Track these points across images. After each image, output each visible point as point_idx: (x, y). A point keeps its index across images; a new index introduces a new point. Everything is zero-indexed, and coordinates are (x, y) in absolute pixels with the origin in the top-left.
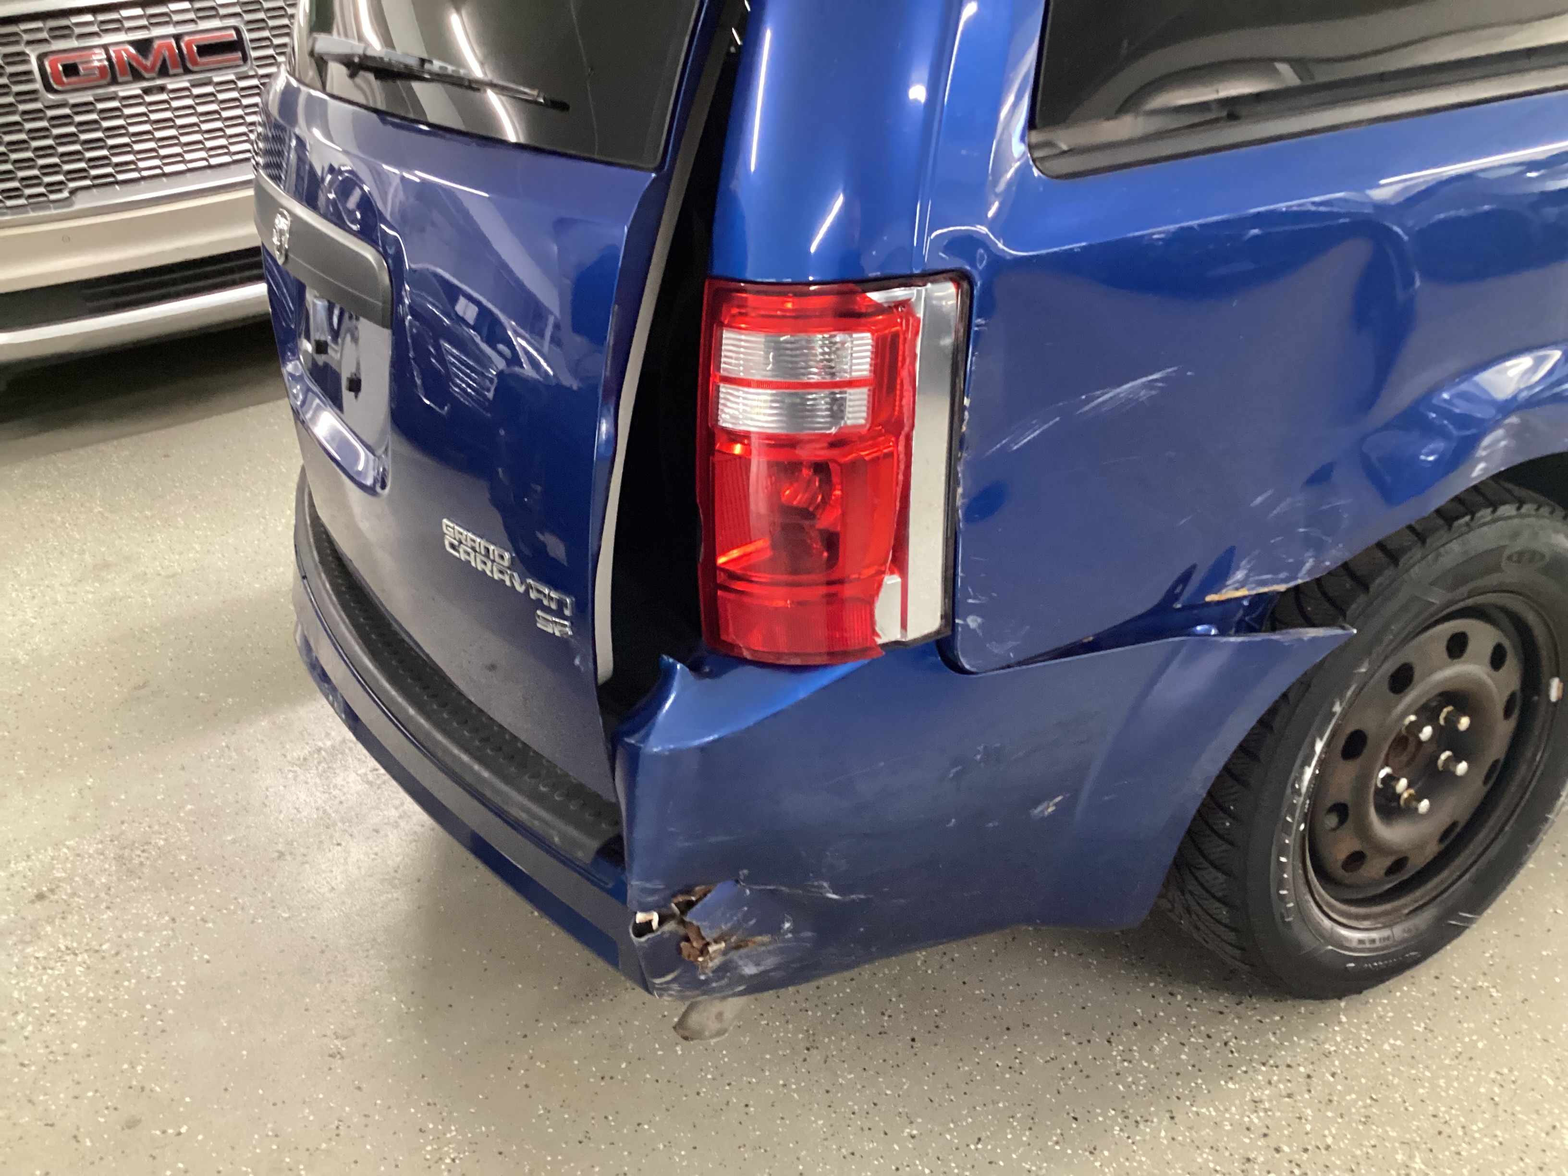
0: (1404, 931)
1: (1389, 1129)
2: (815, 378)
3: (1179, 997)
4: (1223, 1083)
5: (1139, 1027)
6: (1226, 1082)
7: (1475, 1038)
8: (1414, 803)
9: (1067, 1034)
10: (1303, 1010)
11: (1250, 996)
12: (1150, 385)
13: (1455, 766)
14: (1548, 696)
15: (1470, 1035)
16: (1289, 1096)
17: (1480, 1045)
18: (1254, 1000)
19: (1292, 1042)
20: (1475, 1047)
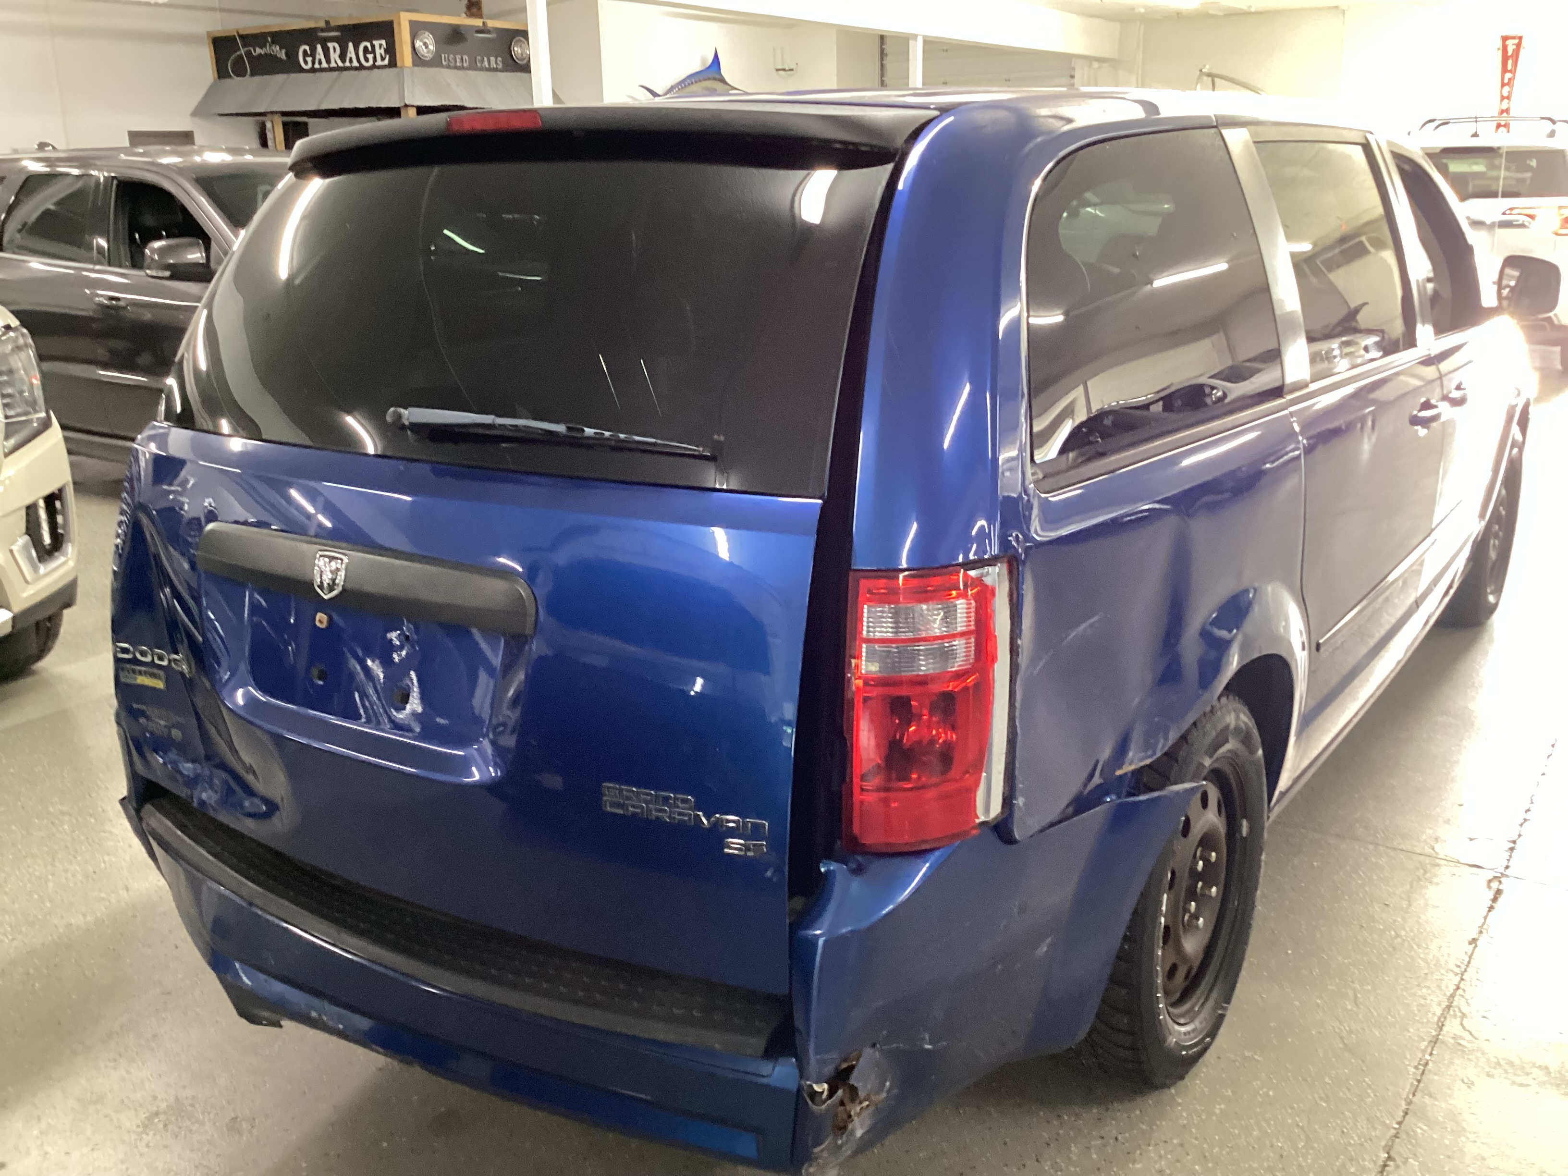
0: (1201, 1023)
1: (1251, 1163)
2: (937, 632)
3: (1066, 1117)
4: (1131, 1166)
5: (1052, 1145)
6: (1133, 1164)
7: (1265, 1090)
8: (1194, 921)
9: (1006, 1165)
10: (1150, 1102)
11: (1112, 1103)
12: (1091, 626)
13: (1211, 891)
14: (1241, 833)
15: (1262, 1088)
16: (1178, 1161)
17: (1271, 1093)
18: (1116, 1105)
19: (1157, 1125)
20: (1268, 1095)
